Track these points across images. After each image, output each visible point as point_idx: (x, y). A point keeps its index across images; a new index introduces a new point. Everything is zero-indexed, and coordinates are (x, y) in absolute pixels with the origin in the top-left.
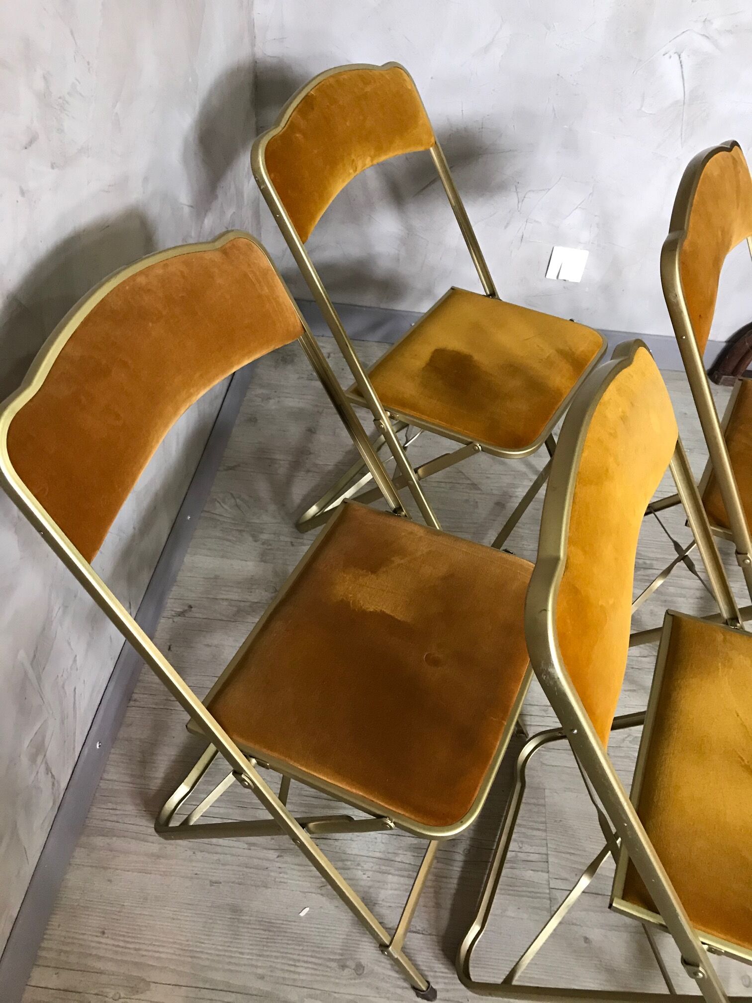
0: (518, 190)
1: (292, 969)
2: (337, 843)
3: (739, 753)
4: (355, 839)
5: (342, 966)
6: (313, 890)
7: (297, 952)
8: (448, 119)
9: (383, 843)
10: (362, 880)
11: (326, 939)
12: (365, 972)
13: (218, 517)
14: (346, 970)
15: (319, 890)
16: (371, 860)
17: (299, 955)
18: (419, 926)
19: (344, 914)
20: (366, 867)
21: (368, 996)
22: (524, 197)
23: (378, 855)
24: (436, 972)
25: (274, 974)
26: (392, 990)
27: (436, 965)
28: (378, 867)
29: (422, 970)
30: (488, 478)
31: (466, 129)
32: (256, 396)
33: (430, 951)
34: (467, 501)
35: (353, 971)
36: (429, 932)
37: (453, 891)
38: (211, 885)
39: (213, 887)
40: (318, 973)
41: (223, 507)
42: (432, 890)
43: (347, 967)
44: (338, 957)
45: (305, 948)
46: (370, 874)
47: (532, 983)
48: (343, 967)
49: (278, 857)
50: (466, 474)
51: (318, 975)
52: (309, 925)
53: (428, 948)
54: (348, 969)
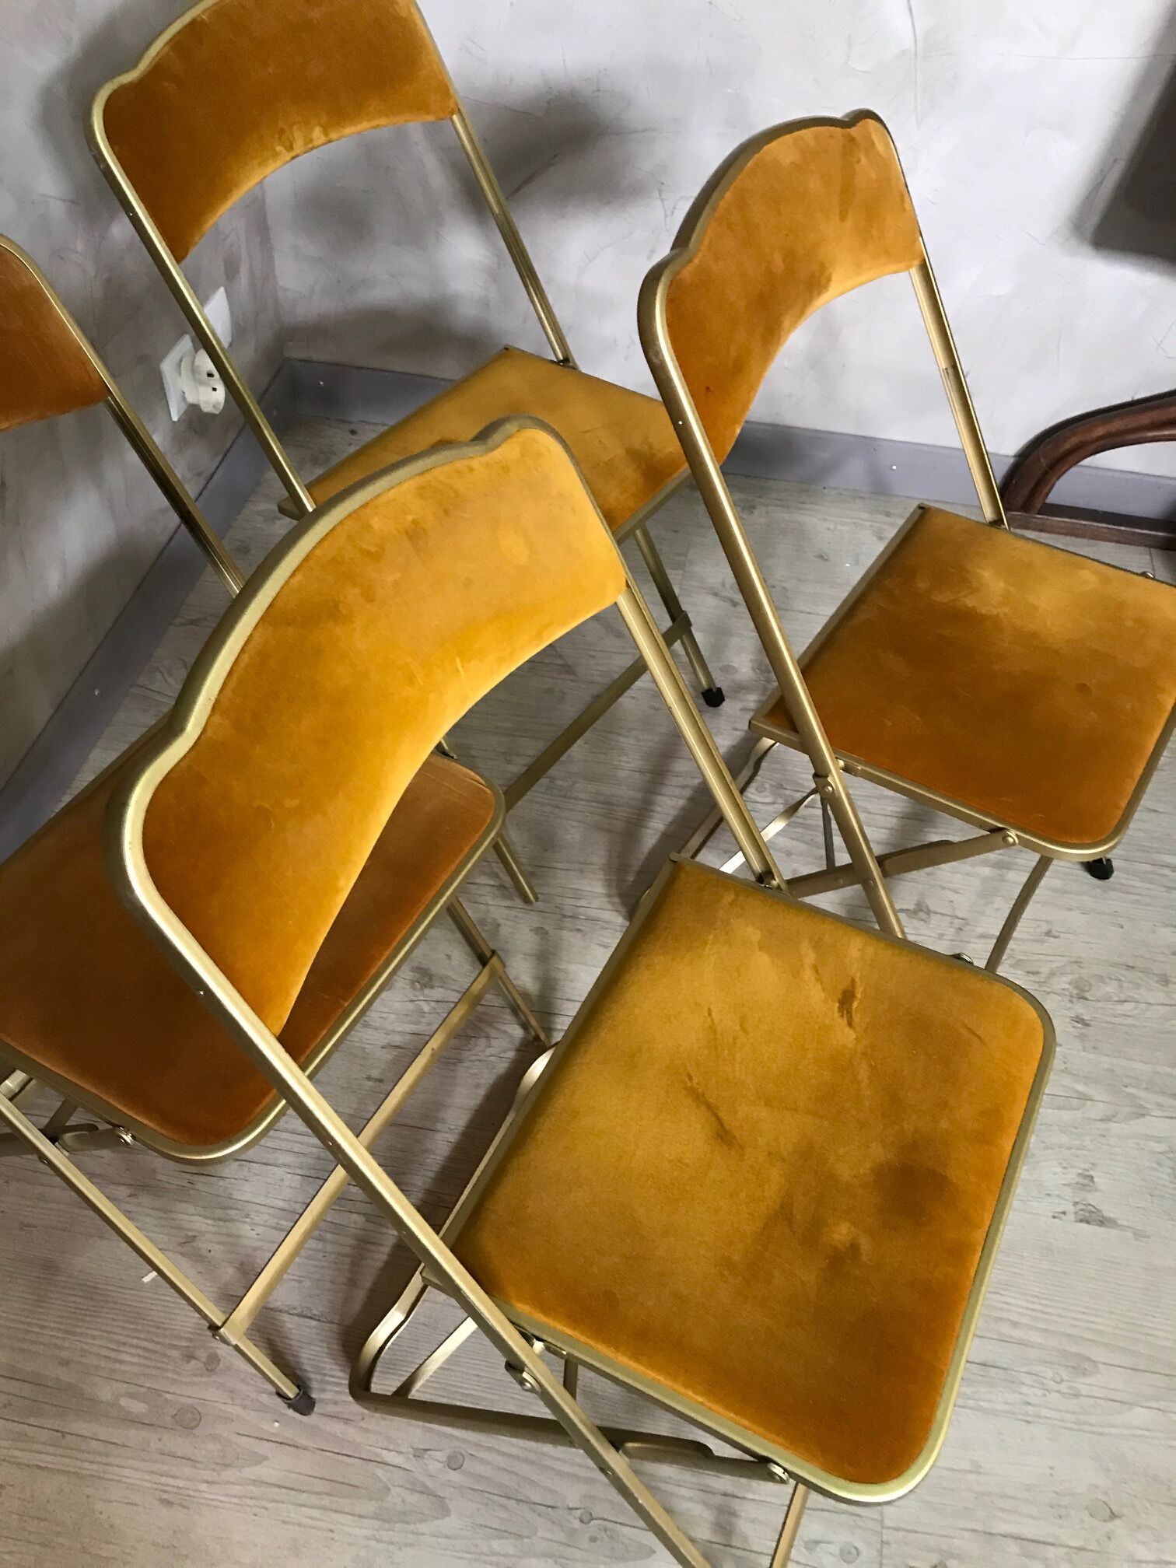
0: (664, 196)
1: (113, 1355)
2: (221, 1183)
3: (689, 1068)
4: (251, 1179)
5: (187, 1356)
6: (171, 1248)
7: (126, 1333)
8: (543, 76)
9: (291, 1187)
10: (246, 1237)
11: (173, 1316)
12: (218, 1368)
13: (157, 697)
14: (193, 1362)
15: (180, 1248)
16: (265, 1209)
17: (127, 1336)
18: (317, 1309)
19: (208, 1284)
20: (257, 1220)
21: (217, 1402)
22: (674, 208)
23: (280, 1204)
24: (325, 1375)
25: (85, 1361)
26: (254, 1395)
27: (328, 1366)
28: (276, 1221)
29: (306, 1370)
30: (593, 657)
31: (573, 93)
32: (258, 513)
33: (324, 1345)
34: (550, 691)
35: (202, 1365)
36: (329, 1318)
37: (379, 1264)
38: (21, 1229)
39: (23, 1233)
40: (149, 1363)
41: (166, 681)
42: (347, 1260)
43: (194, 1358)
44: (184, 1344)
45: (139, 1328)
46: (260, 1230)
47: (466, 1402)
48: (190, 1357)
49: (129, 1196)
50: (558, 649)
51: (149, 1367)
52: (152, 1295)
53: (322, 1341)
54: (196, 1362)
